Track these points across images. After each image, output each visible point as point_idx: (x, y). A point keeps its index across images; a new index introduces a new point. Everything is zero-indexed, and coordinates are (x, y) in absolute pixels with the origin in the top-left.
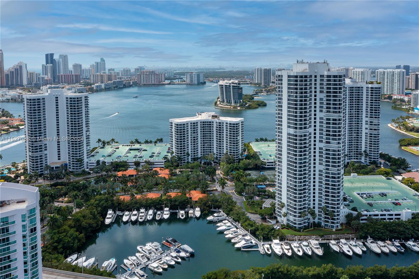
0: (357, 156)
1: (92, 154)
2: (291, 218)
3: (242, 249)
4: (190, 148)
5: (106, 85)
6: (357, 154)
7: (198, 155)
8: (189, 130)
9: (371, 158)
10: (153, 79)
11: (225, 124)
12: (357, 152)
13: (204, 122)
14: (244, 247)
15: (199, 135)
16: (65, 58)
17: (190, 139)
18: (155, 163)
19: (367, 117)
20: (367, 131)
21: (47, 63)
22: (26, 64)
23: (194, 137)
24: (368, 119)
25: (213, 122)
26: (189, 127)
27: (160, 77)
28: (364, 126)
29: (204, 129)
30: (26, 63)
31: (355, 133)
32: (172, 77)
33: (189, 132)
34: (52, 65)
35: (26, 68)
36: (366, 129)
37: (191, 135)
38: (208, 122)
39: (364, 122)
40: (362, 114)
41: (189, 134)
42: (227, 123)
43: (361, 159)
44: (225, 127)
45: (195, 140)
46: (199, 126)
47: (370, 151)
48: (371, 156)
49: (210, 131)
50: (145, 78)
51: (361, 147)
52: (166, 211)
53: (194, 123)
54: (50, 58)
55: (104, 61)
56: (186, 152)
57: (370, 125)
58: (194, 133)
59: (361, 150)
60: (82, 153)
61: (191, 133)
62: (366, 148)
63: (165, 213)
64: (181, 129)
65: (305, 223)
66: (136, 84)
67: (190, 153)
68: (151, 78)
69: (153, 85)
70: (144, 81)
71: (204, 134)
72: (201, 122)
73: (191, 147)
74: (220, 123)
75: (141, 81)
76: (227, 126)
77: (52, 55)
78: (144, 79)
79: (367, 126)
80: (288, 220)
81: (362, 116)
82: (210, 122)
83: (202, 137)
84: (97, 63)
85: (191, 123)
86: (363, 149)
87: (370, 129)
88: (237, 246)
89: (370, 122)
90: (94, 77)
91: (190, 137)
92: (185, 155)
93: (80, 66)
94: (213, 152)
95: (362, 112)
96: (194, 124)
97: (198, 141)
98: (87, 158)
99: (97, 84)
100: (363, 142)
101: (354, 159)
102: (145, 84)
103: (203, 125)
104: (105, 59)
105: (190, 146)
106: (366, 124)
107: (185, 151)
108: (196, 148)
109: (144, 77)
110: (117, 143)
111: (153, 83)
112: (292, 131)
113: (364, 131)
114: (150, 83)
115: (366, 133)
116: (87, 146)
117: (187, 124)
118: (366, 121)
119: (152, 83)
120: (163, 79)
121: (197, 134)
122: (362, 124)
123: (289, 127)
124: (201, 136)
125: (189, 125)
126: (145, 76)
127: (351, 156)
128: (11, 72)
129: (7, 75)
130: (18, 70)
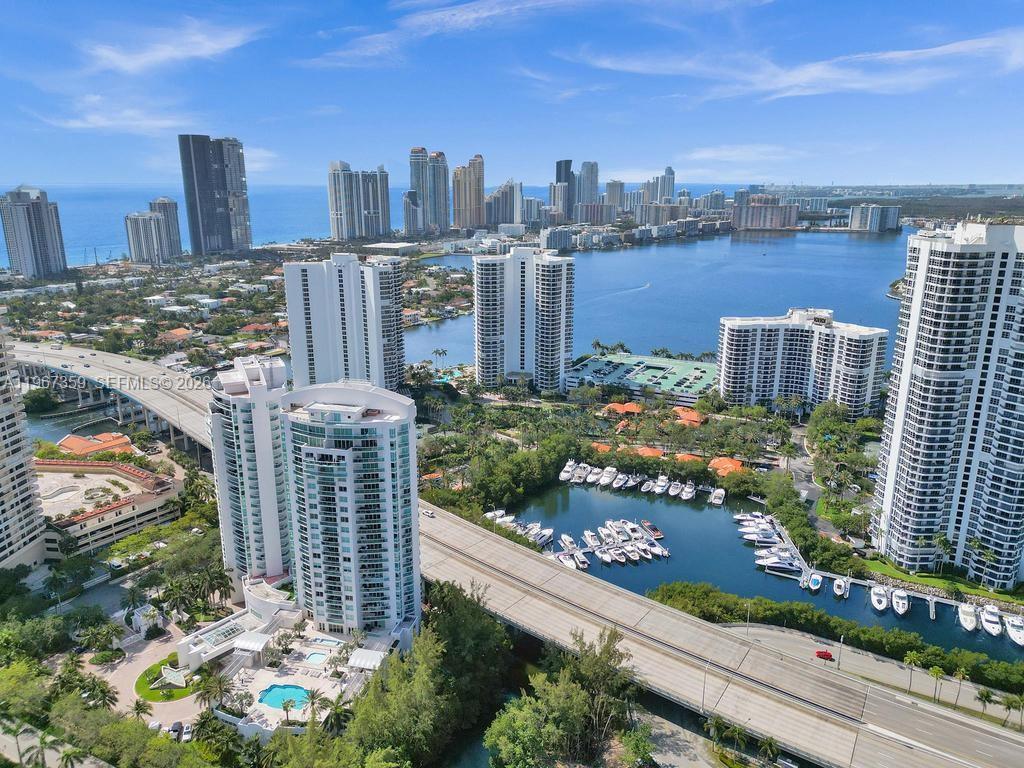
1: (577, 367)
2: (895, 544)
3: (768, 571)
4: (755, 379)
5: (660, 230)
7: (772, 395)
8: (758, 342)
11: (837, 340)
13: (793, 330)
14: (770, 568)
15: (779, 355)
16: (592, 169)
17: (756, 361)
18: (681, 399)
21: (558, 180)
22: (522, 184)
23: (767, 359)
25: (813, 332)
26: (759, 337)
27: (787, 214)
29: (791, 345)
30: (522, 181)
33: (758, 347)
34: (567, 184)
35: (521, 191)
37: (761, 354)
38: (802, 331)
41: (757, 351)
42: (843, 337)
44: (837, 345)
45: (767, 366)
46: (781, 337)
49: (805, 351)
50: (750, 216)
52: (662, 480)
53: (770, 330)
54: (563, 169)
55: (673, 173)
56: (745, 385)
58: (768, 350)
60: (556, 362)
61: (761, 349)
63: (659, 483)
64: (741, 338)
65: (926, 560)
66: (728, 230)
67: (754, 388)
68: (765, 217)
71: (790, 354)
72: (786, 330)
73: (759, 377)
74: (827, 335)
75: (740, 222)
76: (841, 343)
77: (568, 163)
78: (747, 217)
80: (889, 547)
82: (807, 331)
83: (786, 361)
84: (658, 178)
85: (763, 330)
88: (760, 562)
90: (642, 210)
91: (757, 356)
92: (742, 392)
93: (623, 185)
94: (806, 393)
96: (770, 334)
97: (774, 367)
98: (565, 372)
99: (643, 228)
102: (748, 230)
103: (792, 335)
104: (674, 169)
105: (755, 375)
107: (743, 383)
108: (768, 380)
109: (747, 212)
110: (626, 351)
111: (768, 226)
112: (920, 371)
114: (761, 227)
116: (566, 351)
117: (755, 330)
119: (764, 226)
120: (793, 219)
121: (775, 354)
123: (916, 361)
124: (783, 358)
125: (759, 332)
128: (496, 199)
129: (489, 205)
130: (507, 195)
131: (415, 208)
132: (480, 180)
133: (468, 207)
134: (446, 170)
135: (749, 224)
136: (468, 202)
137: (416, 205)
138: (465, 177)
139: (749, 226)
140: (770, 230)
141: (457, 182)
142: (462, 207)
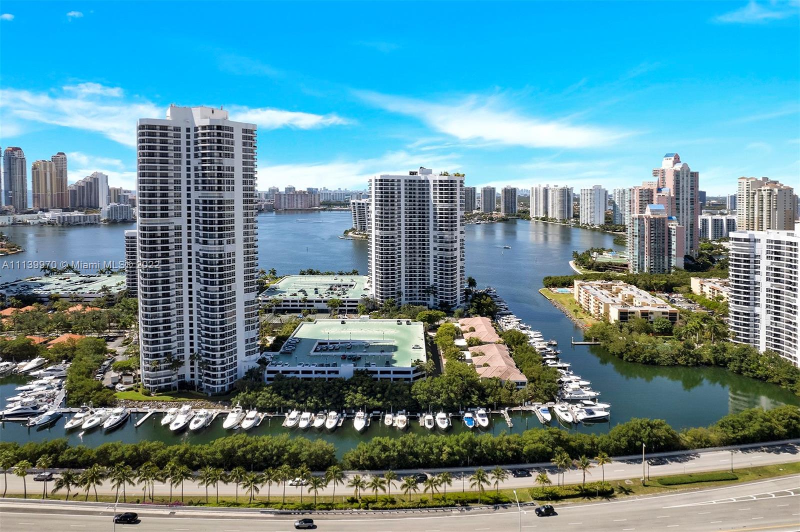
0: (424, 295)
6: (423, 291)
9: (442, 298)
10: (299, 201)
12: (424, 287)
19: (435, 229)
20: (437, 253)
22: (107, 177)
24: (436, 233)
27: (313, 199)
28: (432, 245)
30: (106, 174)
31: (420, 256)
32: (343, 201)
35: (106, 182)
36: (435, 249)
39: (431, 239)
40: (428, 225)
43: (429, 299)
47: (441, 286)
48: (442, 294)
50: (287, 200)
51: (429, 280)
57: (441, 242)
59: (428, 284)
62: (435, 280)
66: (270, 209)
68: (297, 200)
69: (300, 212)
70: (285, 205)
75: (280, 204)
78: (285, 201)
79: (436, 245)
81: (428, 229)
86: (432, 282)
87: (441, 250)
89: (441, 238)
95: (428, 221)
100: (432, 270)
101: (420, 299)
102: (286, 210)
106: (435, 241)
109: (285, 199)
111: (299, 207)
113: (432, 253)
114: (295, 208)
115: (435, 257)
118: (435, 237)
119: (297, 207)
120: (317, 203)
122: (428, 241)
126: (287, 196)
127: (415, 295)
128: (81, 188)
130: (92, 186)
134: (23, 162)
135: (287, 206)
136: (49, 188)
139: (287, 208)
140: (300, 210)
141: (36, 174)
142: (42, 194)
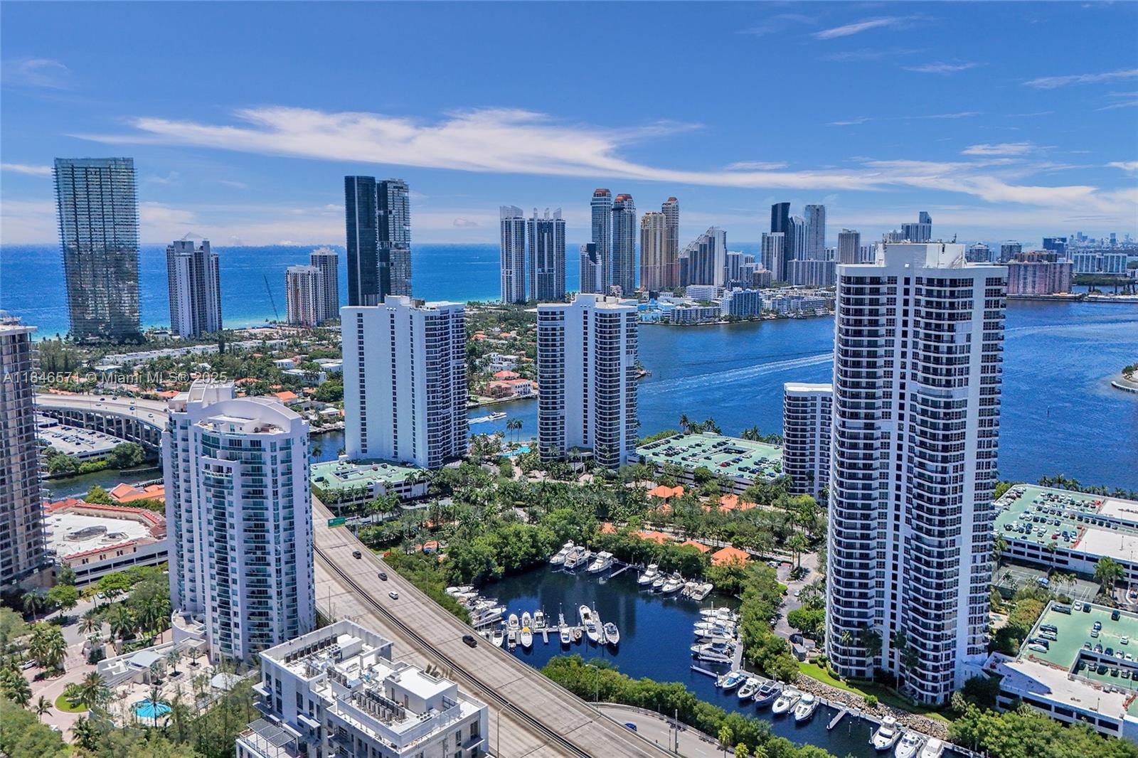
8: (818, 414)
10: (1030, 279)
21: (774, 229)
22: (725, 232)
26: (819, 408)
27: (1057, 275)
34: (782, 234)
35: (725, 243)
41: (818, 426)
55: (929, 221)
64: (799, 408)
84: (908, 227)
93: (857, 236)
104: (931, 216)
119: (1024, 292)
120: (1065, 283)
125: (819, 401)
128: (693, 254)
129: (684, 261)
130: (706, 249)
131: (593, 264)
132: (672, 231)
133: (658, 265)
134: (632, 217)
136: (658, 257)
137: (595, 261)
138: (655, 226)
141: (645, 234)
142: (651, 264)
